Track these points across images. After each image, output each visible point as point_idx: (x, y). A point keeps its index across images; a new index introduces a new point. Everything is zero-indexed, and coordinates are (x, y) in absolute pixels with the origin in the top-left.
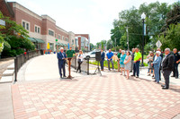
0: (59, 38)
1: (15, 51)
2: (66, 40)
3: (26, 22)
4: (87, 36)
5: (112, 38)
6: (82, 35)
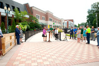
1: (32, 29)
2: (59, 23)
3: (38, 15)
6: (69, 20)
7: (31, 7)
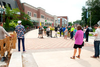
0: (48, 19)
2: (52, 20)
3: (30, 12)
4: (66, 18)
5: (83, 18)
7: (23, 4)
